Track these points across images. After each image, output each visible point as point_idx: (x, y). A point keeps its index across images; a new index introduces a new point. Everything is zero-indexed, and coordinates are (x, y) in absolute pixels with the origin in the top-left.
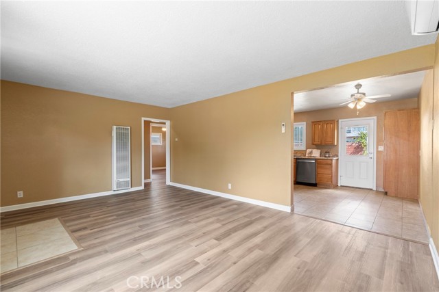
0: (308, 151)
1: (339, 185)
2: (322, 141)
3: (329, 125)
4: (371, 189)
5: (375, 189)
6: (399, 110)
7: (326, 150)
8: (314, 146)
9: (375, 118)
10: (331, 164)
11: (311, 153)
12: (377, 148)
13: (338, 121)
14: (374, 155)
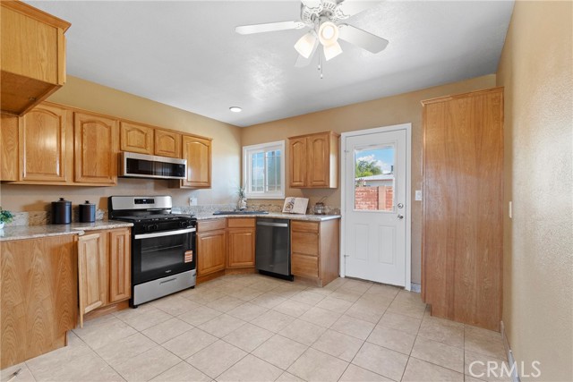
0: (288, 200)
1: (342, 276)
2: (306, 179)
3: (318, 144)
4: (402, 288)
5: (408, 288)
6: (456, 97)
7: (317, 199)
8: (298, 190)
9: (409, 126)
10: (317, 232)
11: (291, 205)
12: (413, 195)
13: (339, 136)
14: (407, 212)
